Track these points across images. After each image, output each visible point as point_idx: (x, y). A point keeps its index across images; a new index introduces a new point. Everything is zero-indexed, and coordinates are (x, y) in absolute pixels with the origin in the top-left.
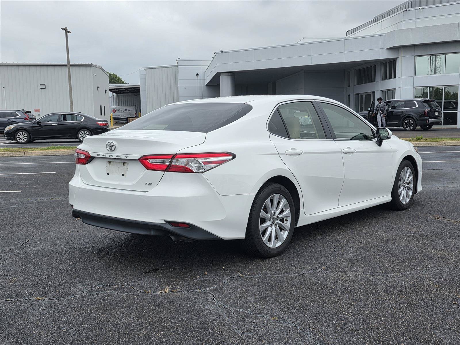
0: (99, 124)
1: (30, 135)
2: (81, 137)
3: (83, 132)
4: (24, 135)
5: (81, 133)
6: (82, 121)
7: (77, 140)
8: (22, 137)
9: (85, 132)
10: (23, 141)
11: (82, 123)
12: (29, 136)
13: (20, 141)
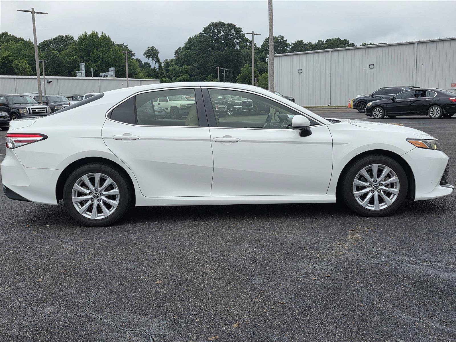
0: (452, 100)
1: (385, 111)
2: (432, 113)
3: (434, 108)
4: (380, 111)
5: (431, 110)
6: (434, 97)
7: (428, 116)
8: (378, 113)
9: (436, 108)
10: (378, 117)
11: (434, 99)
12: (383, 112)
13: (376, 117)
